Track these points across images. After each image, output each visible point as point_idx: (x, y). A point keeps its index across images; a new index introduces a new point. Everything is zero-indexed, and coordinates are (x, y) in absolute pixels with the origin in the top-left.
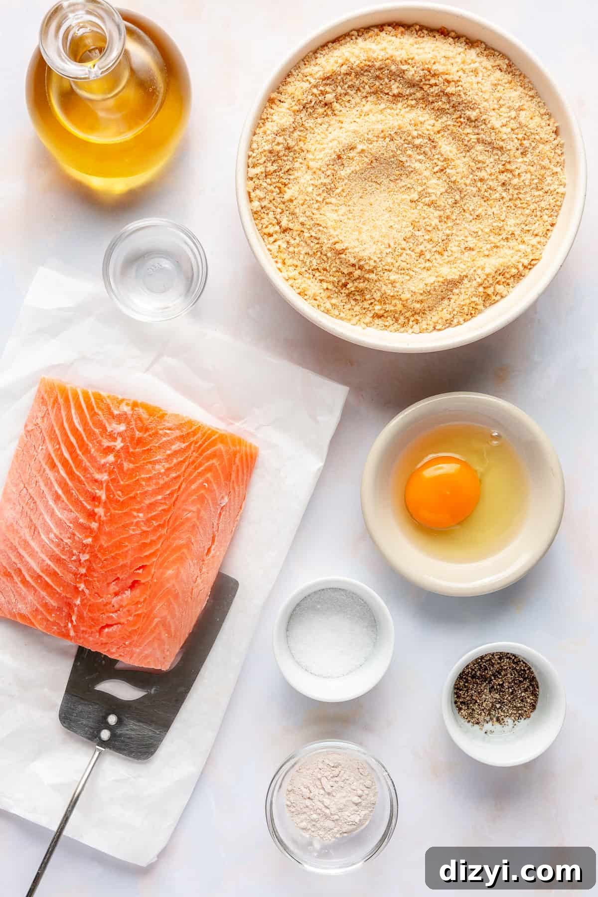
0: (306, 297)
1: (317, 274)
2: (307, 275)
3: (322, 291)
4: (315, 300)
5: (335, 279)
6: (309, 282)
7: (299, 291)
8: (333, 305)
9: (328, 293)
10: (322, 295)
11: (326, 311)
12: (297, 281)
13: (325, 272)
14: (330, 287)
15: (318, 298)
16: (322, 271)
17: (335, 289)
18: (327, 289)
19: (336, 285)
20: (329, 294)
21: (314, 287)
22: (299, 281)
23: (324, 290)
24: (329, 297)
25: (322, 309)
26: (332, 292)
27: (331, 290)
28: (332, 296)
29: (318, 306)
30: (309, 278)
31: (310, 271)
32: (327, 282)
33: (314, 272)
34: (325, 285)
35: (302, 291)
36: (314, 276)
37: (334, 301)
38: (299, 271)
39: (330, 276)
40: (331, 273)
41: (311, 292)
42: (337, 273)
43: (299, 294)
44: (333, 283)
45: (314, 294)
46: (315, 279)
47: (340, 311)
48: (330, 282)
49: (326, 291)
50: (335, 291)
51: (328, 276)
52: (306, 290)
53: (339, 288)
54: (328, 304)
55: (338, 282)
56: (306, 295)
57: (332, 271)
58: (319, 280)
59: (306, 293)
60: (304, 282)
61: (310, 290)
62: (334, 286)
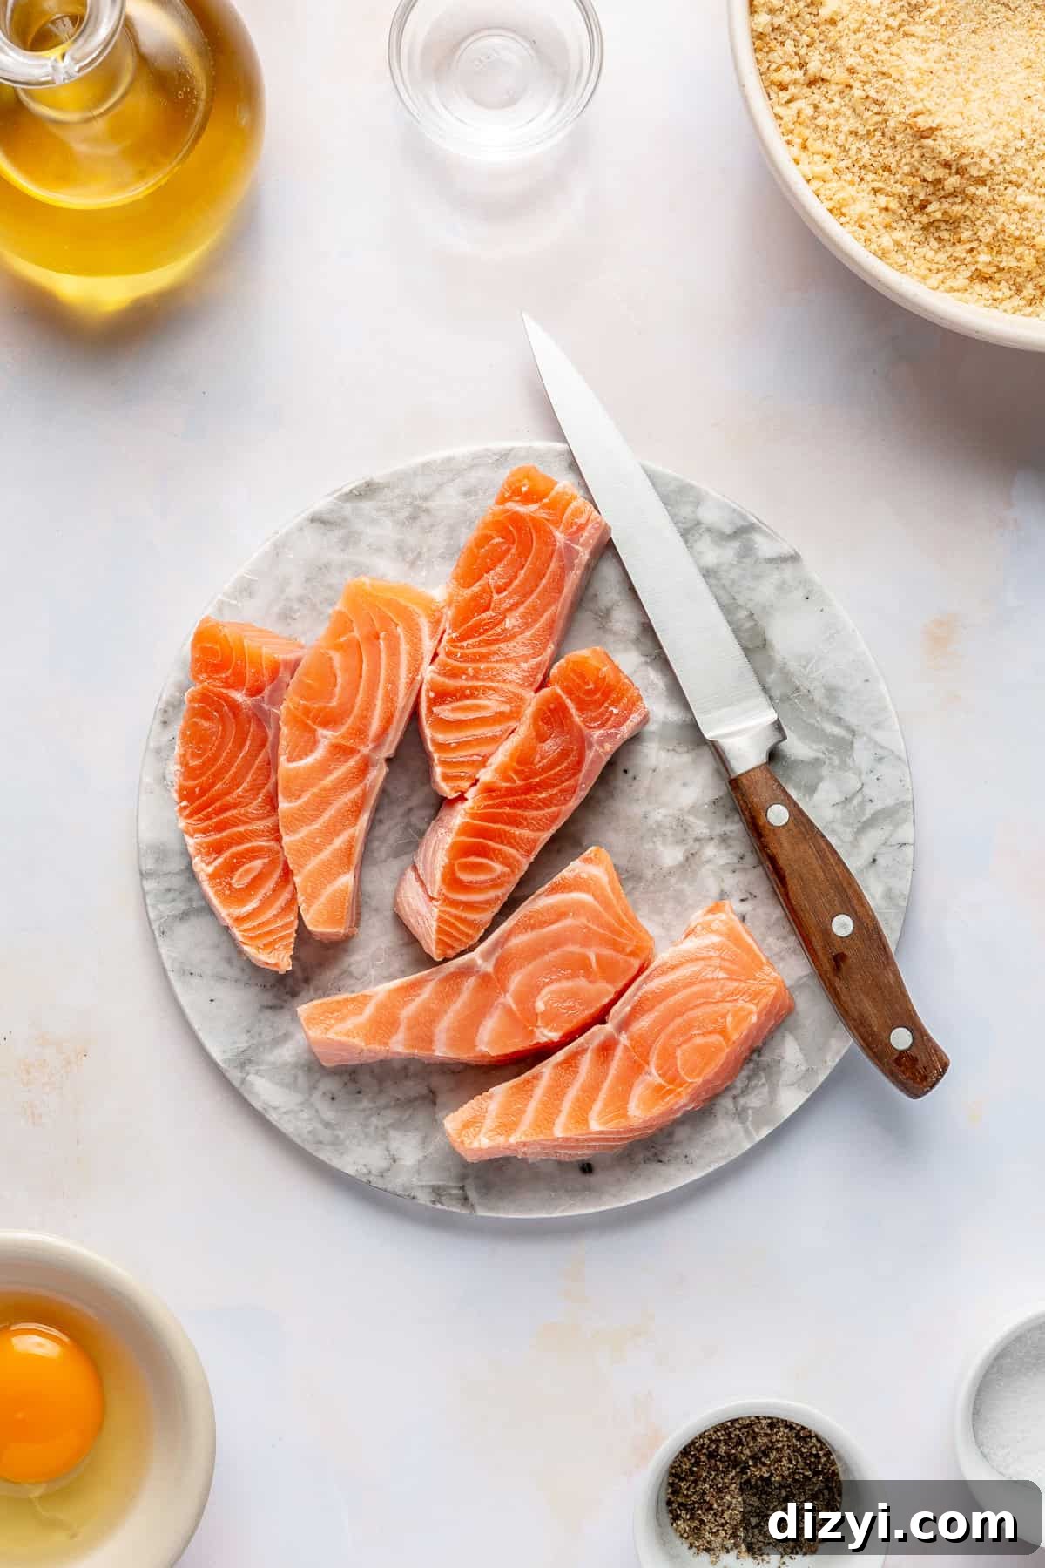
0: (843, 219)
1: (870, 177)
2: (849, 177)
3: (876, 211)
4: (861, 227)
5: (906, 190)
6: (851, 191)
7: (830, 204)
8: (897, 243)
9: (888, 218)
10: (876, 220)
11: (880, 253)
12: (828, 185)
13: (886, 174)
14: (894, 205)
15: (867, 225)
16: (880, 171)
17: (902, 211)
18: (887, 209)
19: (905, 202)
20: (888, 220)
21: (864, 205)
22: (834, 185)
23: (881, 210)
24: (887, 227)
25: (874, 247)
26: (896, 218)
27: (894, 213)
28: (894, 225)
29: (865, 240)
30: (852, 183)
31: (856, 169)
32: (887, 195)
33: (863, 172)
34: (882, 200)
35: (838, 206)
36: (862, 180)
37: (898, 235)
38: (834, 167)
39: (896, 182)
40: (898, 176)
41: (854, 210)
42: (911, 178)
43: (830, 211)
44: (900, 198)
45: (860, 217)
46: (864, 185)
47: (907, 257)
48: (893, 195)
49: (884, 214)
50: (901, 214)
51: (892, 181)
52: (846, 206)
53: (911, 210)
54: (886, 240)
55: (911, 197)
56: (843, 215)
57: (900, 172)
58: (873, 189)
59: (844, 210)
60: (842, 189)
61: (853, 207)
62: (902, 205)
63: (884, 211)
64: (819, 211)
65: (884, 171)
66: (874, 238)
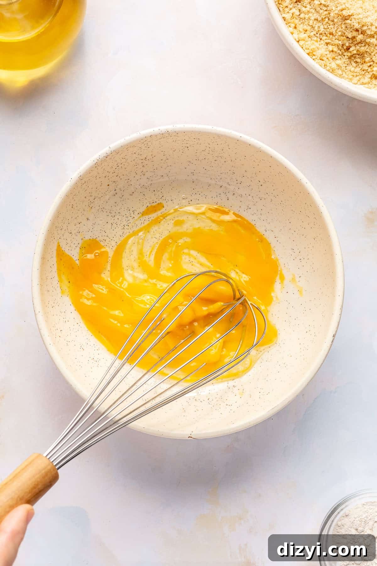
0: (314, 57)
1: (324, 38)
2: (315, 38)
3: (328, 52)
4: (322, 60)
5: (340, 42)
6: (317, 44)
7: (308, 51)
8: (338, 65)
9: (333, 55)
10: (329, 56)
11: (331, 70)
12: (307, 43)
13: (331, 36)
14: (335, 49)
15: (325, 58)
16: (329, 35)
17: (339, 51)
18: (332, 51)
19: (340, 48)
20: (334, 56)
21: (322, 50)
22: (309, 43)
23: (330, 52)
24: (334, 59)
25: (328, 68)
26: (336, 54)
27: (336, 52)
28: (336, 58)
29: (324, 65)
30: (317, 41)
31: (318, 35)
32: (332, 45)
33: (321, 36)
34: (330, 48)
35: (311, 52)
36: (321, 39)
37: (338, 62)
38: (309, 35)
39: (336, 39)
40: (336, 37)
41: (318, 53)
42: (342, 37)
43: (308, 54)
44: (338, 46)
45: (321, 55)
46: (322, 42)
47: (343, 71)
48: (335, 45)
49: (331, 53)
50: (339, 53)
51: (334, 39)
52: (315, 51)
53: (343, 51)
54: (333, 65)
55: (343, 45)
56: (314, 55)
57: (337, 35)
58: (326, 43)
59: (314, 53)
60: (312, 44)
61: (318, 51)
62: (339, 49)
63: (331, 52)
64: (303, 55)
65: (330, 35)
66: (328, 65)
